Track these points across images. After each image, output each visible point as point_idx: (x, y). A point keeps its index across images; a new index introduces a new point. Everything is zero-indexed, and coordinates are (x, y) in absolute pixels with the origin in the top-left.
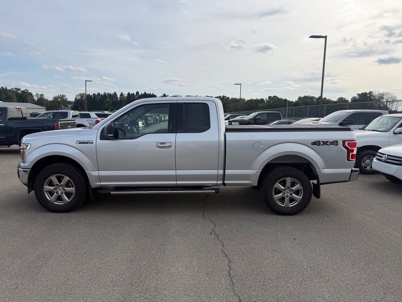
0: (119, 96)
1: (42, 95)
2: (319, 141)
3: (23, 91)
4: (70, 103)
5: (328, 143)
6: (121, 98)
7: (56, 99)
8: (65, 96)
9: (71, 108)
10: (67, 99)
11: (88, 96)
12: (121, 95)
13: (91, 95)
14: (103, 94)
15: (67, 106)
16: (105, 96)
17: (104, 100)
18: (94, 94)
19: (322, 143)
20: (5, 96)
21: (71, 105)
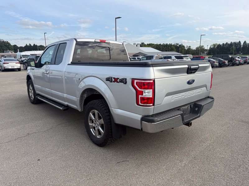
0: (242, 44)
1: (190, 46)
2: (112, 78)
3: (180, 45)
4: (206, 50)
5: (118, 80)
6: (244, 45)
7: (197, 48)
8: (203, 46)
9: (206, 54)
10: (204, 48)
11: (219, 46)
12: (244, 43)
13: (221, 44)
14: (230, 43)
15: (204, 53)
16: (231, 44)
17: (230, 47)
18: (223, 44)
19: (113, 80)
20: (170, 49)
21: (206, 52)
